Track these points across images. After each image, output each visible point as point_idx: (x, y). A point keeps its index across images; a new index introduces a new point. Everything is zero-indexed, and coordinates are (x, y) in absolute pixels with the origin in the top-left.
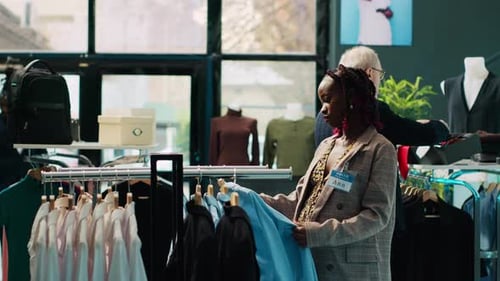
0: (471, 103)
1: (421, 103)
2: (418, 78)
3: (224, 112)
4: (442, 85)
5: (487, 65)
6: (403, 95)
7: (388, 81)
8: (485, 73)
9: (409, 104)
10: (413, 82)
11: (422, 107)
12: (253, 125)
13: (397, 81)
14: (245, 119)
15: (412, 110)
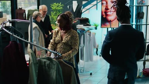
0: (74, 10)
1: (61, 8)
2: (61, 3)
3: (18, 8)
4: (68, 6)
5: (77, 3)
6: (58, 6)
7: (54, 4)
8: (77, 4)
9: (59, 9)
10: (60, 4)
11: (61, 9)
12: (25, 11)
13: (56, 4)
14: (23, 10)
15: (60, 10)
